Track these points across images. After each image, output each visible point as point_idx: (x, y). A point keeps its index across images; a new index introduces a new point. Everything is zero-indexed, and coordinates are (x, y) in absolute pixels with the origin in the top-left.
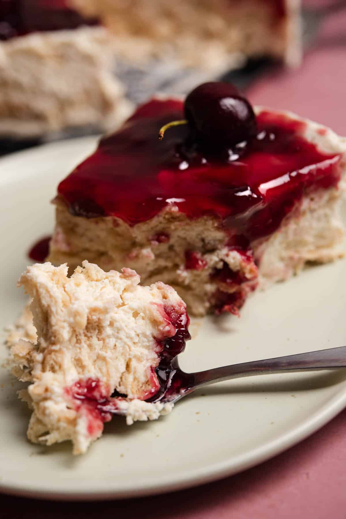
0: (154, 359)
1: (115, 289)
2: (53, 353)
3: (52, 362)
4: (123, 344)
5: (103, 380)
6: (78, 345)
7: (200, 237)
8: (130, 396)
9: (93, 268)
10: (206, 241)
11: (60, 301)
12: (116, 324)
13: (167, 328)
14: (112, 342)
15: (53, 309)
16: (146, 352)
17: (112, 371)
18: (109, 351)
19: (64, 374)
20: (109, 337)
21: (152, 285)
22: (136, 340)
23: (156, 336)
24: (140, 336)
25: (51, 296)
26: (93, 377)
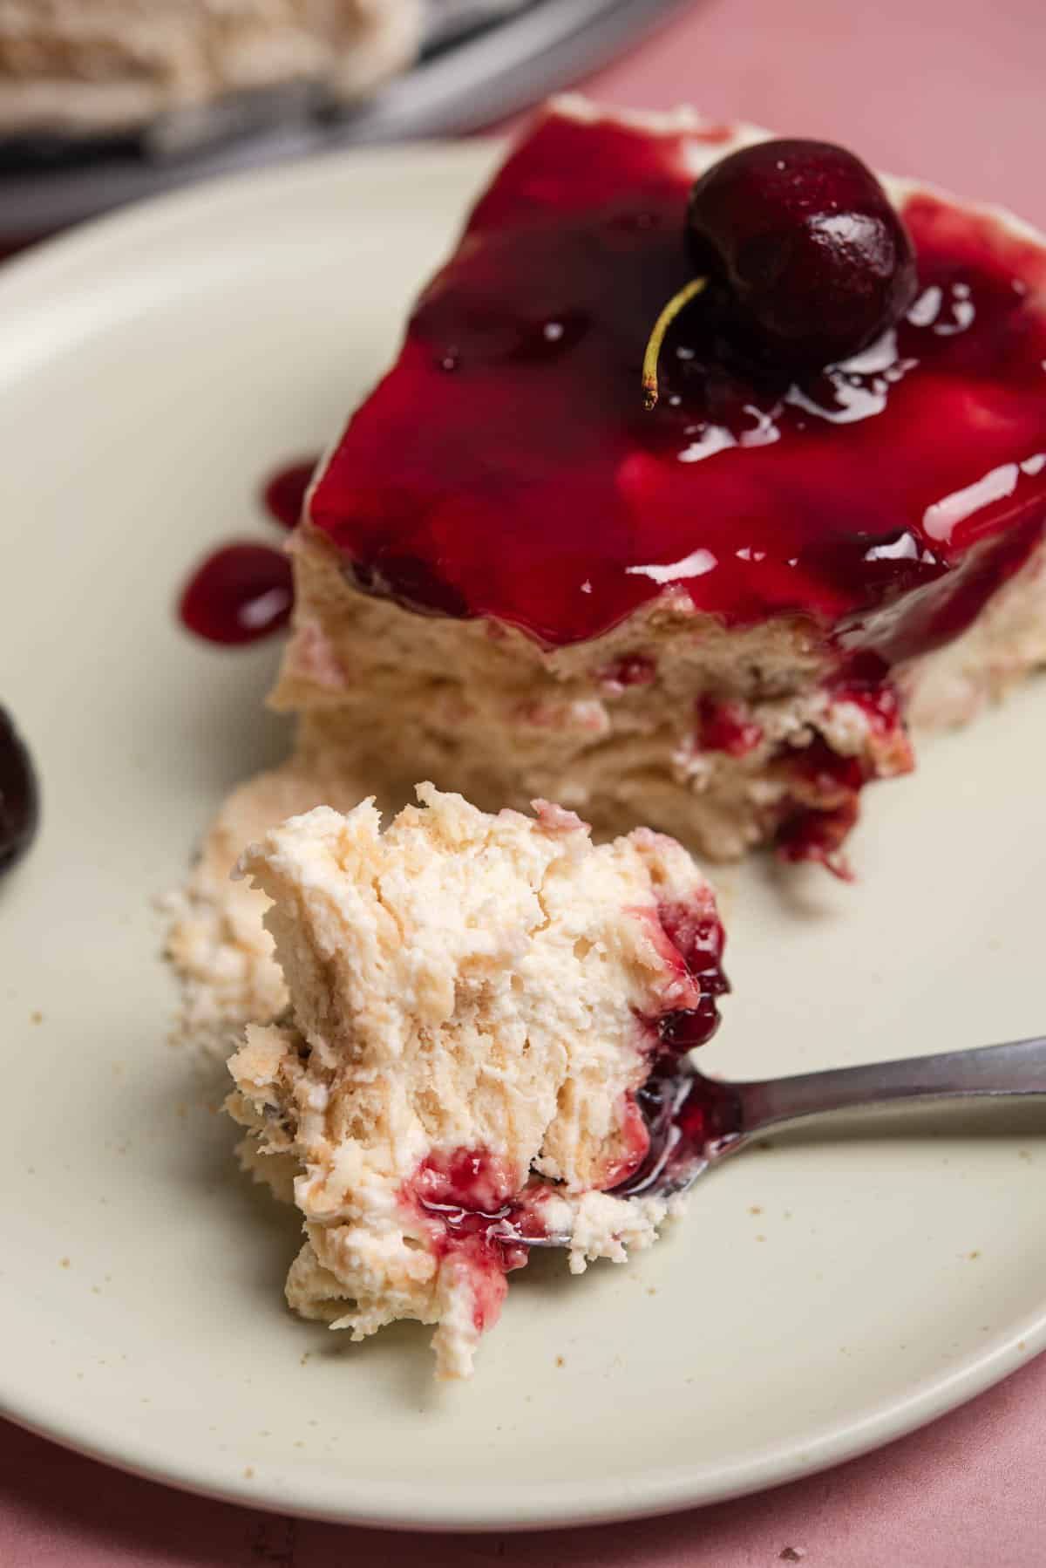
0: (635, 1071)
1: (518, 872)
2: (359, 1091)
3: (357, 1113)
4: (549, 1038)
5: (500, 1148)
6: (425, 1055)
7: (747, 664)
8: (574, 1185)
9: (452, 807)
10: (767, 676)
11: (372, 940)
12: (530, 986)
13: (676, 989)
14: (517, 1033)
15: (355, 964)
16: (611, 1052)
17: (523, 1120)
18: (510, 1063)
19: (392, 1144)
20: (508, 1020)
21: (620, 840)
22: (586, 1024)
23: (641, 1009)
24: (596, 1009)
25: (345, 926)
26: (471, 1143)
